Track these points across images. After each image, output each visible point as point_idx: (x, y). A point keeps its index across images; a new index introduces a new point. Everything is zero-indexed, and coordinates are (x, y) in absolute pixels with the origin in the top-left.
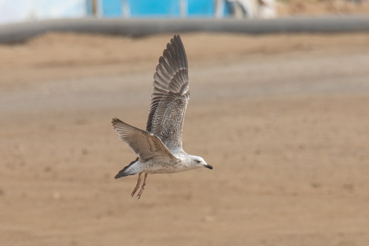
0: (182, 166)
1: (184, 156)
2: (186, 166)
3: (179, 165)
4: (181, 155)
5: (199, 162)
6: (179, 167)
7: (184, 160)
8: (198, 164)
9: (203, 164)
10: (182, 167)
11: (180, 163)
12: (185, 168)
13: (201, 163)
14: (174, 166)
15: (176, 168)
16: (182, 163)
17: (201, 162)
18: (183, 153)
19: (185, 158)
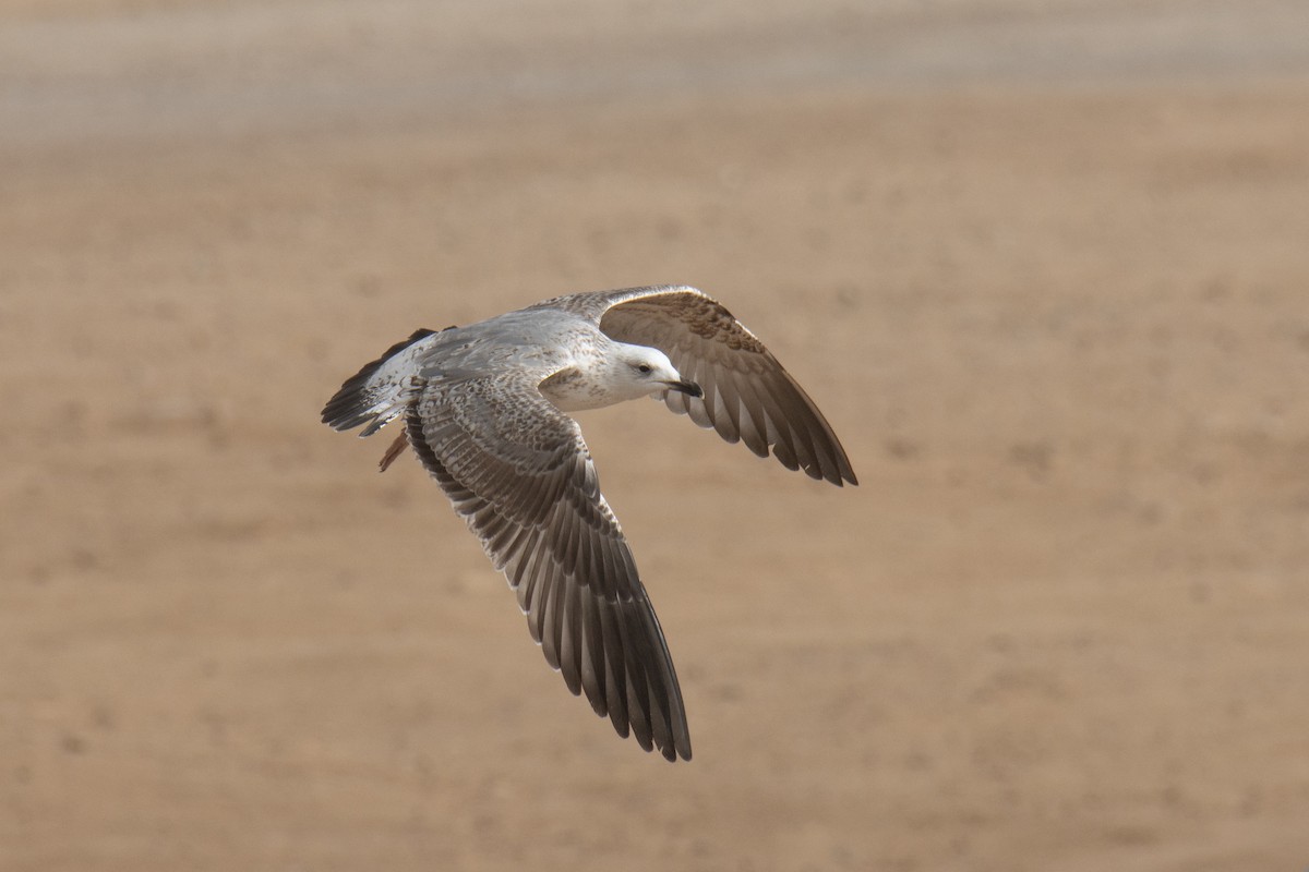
0: (586, 389)
1: (591, 349)
2: (599, 388)
3: (571, 385)
4: (584, 344)
5: (646, 370)
6: (571, 393)
7: (590, 367)
8: (644, 381)
9: (664, 378)
10: (583, 394)
11: (576, 381)
12: (598, 397)
13: (657, 375)
14: (555, 391)
15: (559, 397)
16: (585, 379)
17: (658, 369)
18: (590, 338)
19: (594, 358)
